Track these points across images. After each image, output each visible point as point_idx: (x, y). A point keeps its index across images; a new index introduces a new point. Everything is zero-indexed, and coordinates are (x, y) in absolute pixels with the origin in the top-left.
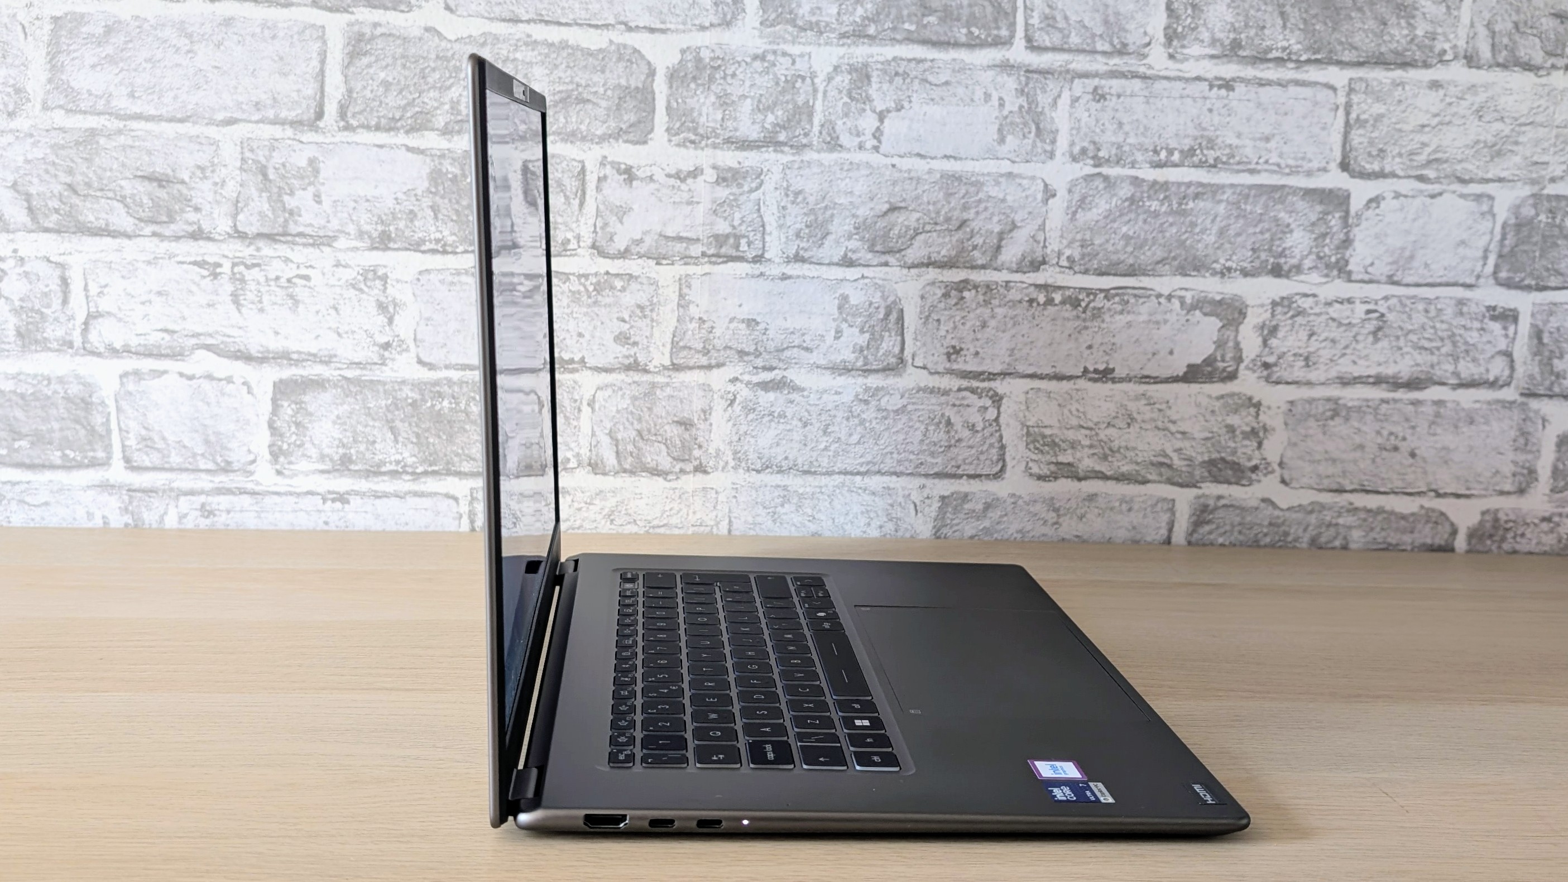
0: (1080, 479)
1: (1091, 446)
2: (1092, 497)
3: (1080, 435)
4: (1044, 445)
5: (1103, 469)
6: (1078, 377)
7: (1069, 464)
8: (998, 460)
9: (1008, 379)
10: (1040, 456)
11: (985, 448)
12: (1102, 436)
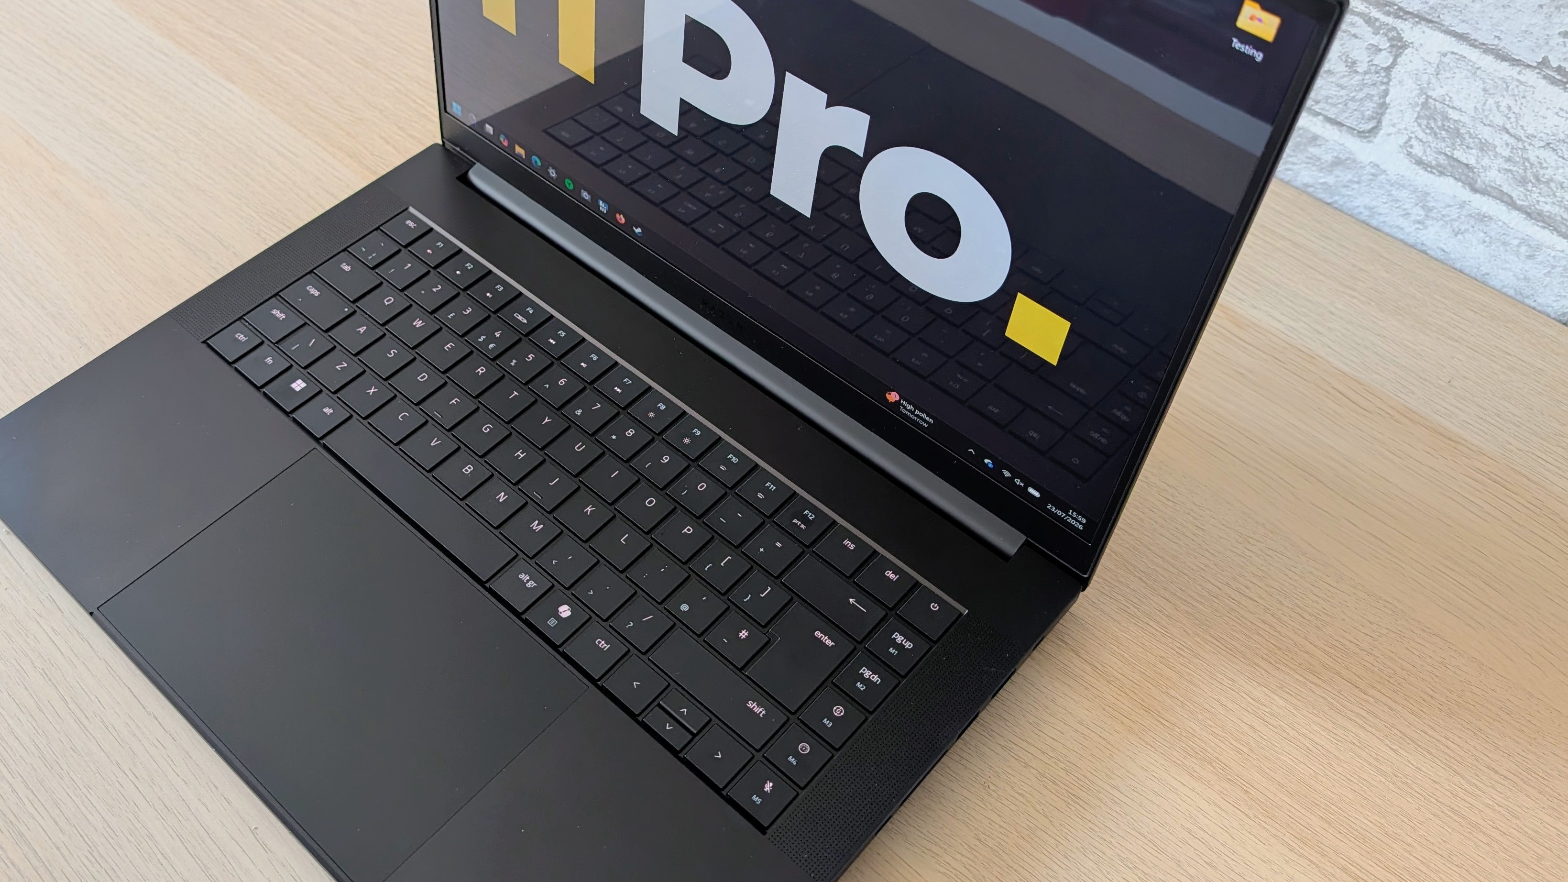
0: (1475, 190)
1: (1508, 160)
2: (1483, 218)
3: (1499, 140)
4: (1442, 128)
5: (1514, 195)
6: (1529, 66)
7: (1467, 165)
8: (1371, 119)
9: (1423, 26)
10: (1430, 138)
11: (1360, 95)
12: (1532, 154)
